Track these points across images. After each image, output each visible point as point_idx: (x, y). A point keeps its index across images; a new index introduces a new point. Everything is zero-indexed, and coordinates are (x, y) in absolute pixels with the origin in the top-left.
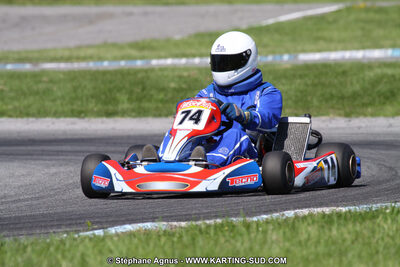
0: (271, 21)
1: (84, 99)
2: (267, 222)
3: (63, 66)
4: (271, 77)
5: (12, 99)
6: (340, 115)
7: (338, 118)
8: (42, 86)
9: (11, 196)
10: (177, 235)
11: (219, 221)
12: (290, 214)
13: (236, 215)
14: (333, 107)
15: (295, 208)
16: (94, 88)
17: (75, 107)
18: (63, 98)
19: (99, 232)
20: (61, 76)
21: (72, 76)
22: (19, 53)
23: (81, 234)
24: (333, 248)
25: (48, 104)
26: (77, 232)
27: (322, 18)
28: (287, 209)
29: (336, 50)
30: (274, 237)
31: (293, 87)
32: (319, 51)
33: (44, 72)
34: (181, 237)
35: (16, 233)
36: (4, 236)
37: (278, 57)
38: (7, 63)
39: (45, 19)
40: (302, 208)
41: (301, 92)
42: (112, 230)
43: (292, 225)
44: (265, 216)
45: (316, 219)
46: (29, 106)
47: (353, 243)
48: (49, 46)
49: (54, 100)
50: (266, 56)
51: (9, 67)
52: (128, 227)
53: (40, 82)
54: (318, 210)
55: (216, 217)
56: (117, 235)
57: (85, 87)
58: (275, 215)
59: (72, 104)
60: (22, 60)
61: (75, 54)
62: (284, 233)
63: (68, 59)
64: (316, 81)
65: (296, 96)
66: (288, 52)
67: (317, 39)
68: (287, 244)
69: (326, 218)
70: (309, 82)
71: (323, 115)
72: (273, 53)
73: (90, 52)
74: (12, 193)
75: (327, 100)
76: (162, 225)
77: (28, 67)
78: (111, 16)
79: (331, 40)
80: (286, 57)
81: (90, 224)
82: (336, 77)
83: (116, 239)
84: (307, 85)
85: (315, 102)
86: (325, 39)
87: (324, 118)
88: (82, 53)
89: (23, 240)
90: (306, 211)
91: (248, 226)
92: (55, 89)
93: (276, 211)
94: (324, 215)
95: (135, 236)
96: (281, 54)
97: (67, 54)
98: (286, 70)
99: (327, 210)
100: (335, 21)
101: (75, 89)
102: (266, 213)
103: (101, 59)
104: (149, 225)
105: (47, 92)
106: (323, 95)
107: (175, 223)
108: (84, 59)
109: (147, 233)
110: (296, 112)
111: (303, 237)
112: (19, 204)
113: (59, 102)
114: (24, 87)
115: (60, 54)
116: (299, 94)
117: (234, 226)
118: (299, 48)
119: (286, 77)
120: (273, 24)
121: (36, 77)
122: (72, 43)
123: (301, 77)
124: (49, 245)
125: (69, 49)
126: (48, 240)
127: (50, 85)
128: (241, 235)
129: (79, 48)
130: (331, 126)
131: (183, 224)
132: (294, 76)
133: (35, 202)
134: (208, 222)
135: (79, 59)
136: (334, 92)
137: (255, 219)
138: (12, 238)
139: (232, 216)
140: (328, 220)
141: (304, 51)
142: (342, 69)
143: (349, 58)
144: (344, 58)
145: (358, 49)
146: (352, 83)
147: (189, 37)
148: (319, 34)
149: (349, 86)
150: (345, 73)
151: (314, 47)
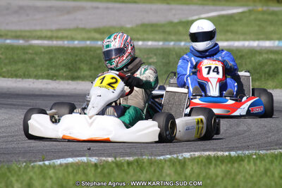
5: (6, 65)
8: (28, 57)
20: (43, 50)
21: (50, 50)
22: (16, 31)
27: (231, 17)
29: (239, 40)
32: (227, 40)
33: (31, 47)
38: (7, 39)
48: (38, 28)
51: (8, 41)
53: (27, 53)
59: (48, 70)
60: (17, 37)
61: (55, 34)
62: (176, 170)
67: (227, 31)
73: (66, 33)
77: (21, 42)
79: (236, 33)
86: (232, 32)
88: (60, 34)
92: (37, 58)
97: (49, 34)
100: (240, 19)
103: (73, 39)
105: (32, 60)
107: (104, 158)
114: (15, 57)
120: (196, 19)
121: (25, 49)
122: (55, 27)
125: (52, 31)
127: (35, 56)
135: (57, 38)
142: (240, 54)
143: (248, 47)
144: (244, 46)
145: (254, 40)
146: (246, 64)
147: (137, 26)
148: (229, 28)
149: (244, 65)
150: (242, 57)
151: (223, 37)
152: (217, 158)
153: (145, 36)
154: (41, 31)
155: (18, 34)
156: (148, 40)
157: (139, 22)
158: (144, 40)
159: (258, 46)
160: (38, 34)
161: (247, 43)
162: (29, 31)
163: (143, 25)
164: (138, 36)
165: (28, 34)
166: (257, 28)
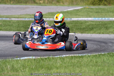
1: (20, 27)
3: (16, 19)
5: (3, 27)
8: (11, 24)
10: (36, 60)
14: (78, 31)
16: (23, 25)
17: (18, 29)
19: (18, 59)
20: (16, 21)
21: (18, 22)
22: (6, 16)
24: (72, 64)
25: (12, 28)
30: (59, 61)
32: (77, 18)
33: (12, 20)
37: (67, 19)
38: (3, 18)
42: (22, 58)
43: (63, 58)
46: (7, 28)
47: (77, 63)
51: (4, 19)
54: (71, 55)
56: (23, 59)
57: (21, 24)
60: (7, 17)
62: (61, 60)
63: (18, 18)
64: (75, 25)
66: (69, 18)
67: (77, 15)
70: (73, 25)
73: (23, 16)
76: (34, 57)
77: (8, 19)
79: (80, 15)
81: (17, 57)
82: (80, 24)
85: (74, 30)
86: (78, 15)
90: (68, 55)
92: (14, 24)
97: (18, 16)
99: (73, 55)
100: (81, 11)
101: (18, 25)
103: (26, 18)
104: (31, 57)
106: (76, 28)
108: (22, 18)
113: (14, 28)
114: (6, 24)
118: (72, 17)
119: (68, 24)
121: (10, 21)
122: (19, 14)
123: (71, 24)
127: (13, 24)
128: (51, 61)
129: (21, 15)
131: (39, 57)
135: (20, 18)
136: (79, 27)
137: (56, 57)
141: (73, 18)
142: (81, 22)
144: (82, 20)
145: (86, 18)
147: (47, 13)
148: (77, 14)
149: (82, 26)
150: (82, 23)
151: (75, 17)
152: (75, 56)
153: (50, 17)
154: (15, 15)
155: (7, 16)
156: (51, 18)
157: (47, 12)
158: (49, 18)
159: (87, 20)
160: (14, 16)
161: (83, 19)
162: (11, 16)
163: (49, 13)
164: (47, 17)
166: (87, 14)
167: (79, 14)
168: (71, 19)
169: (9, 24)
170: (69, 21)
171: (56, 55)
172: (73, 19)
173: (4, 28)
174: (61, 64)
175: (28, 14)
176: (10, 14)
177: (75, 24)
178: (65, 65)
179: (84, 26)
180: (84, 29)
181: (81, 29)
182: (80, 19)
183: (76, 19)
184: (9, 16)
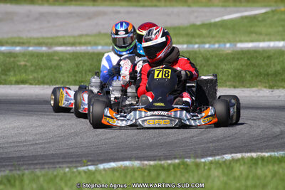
0: (218, 20)
1: (84, 72)
2: (211, 163)
3: (69, 49)
4: (217, 59)
5: (32, 72)
6: (266, 87)
7: (265, 89)
8: (54, 63)
9: (30, 141)
10: (147, 171)
11: (177, 161)
12: (228, 157)
13: (189, 157)
14: (260, 81)
15: (231, 153)
16: (91, 65)
17: (77, 78)
18: (69, 71)
19: (92, 168)
20: (68, 56)
21: (76, 56)
22: (38, 39)
23: (79, 169)
24: (258, 182)
25: (58, 75)
26: (76, 167)
27: (254, 17)
28: (226, 154)
29: (264, 41)
30: (216, 174)
31: (233, 66)
32: (252, 41)
33: (56, 53)
34: (149, 172)
35: (32, 167)
36: (24, 169)
37: (222, 45)
38: (29, 46)
39: (57, 15)
40: (236, 153)
41: (238, 70)
42: (101, 166)
43: (229, 165)
44: (210, 159)
45: (246, 161)
46: (45, 77)
47: (272, 178)
48: (60, 34)
49: (62, 73)
50: (214, 44)
51: (31, 49)
52: (113, 165)
53: (52, 60)
54: (248, 155)
55: (175, 158)
56: (104, 169)
57: (85, 63)
58: (217, 158)
59: (75, 76)
60: (40, 44)
61: (78, 40)
62: (223, 171)
63: (73, 44)
64: (249, 63)
65: (235, 73)
66: (229, 41)
67: (251, 33)
68: (225, 179)
69: (254, 161)
70: (244, 63)
71: (253, 87)
72: (218, 42)
73: (88, 39)
74: (31, 139)
75: (257, 76)
76: (137, 163)
77: (44, 49)
78: (104, 13)
79: (260, 34)
80: (228, 45)
81: (85, 161)
82: (263, 60)
83: (103, 172)
84: (242, 65)
85: (248, 78)
86: (256, 33)
87: (254, 89)
88: (83, 40)
89: (38, 172)
90: (239, 156)
91: (197, 165)
92: (63, 65)
93: (218, 155)
94: (252, 158)
95: (117, 171)
96: (225, 43)
97: (72, 40)
98: (228, 54)
99: (254, 155)
100: (264, 20)
101: (77, 65)
102: (211, 156)
103: (96, 44)
104: (127, 163)
105: (57, 67)
106: (253, 73)
107: (146, 162)
108: (85, 44)
109: (126, 169)
110: (234, 84)
111: (237, 173)
112: (36, 147)
113: (65, 74)
114: (41, 63)
115: (67, 40)
116: (236, 71)
117: (188, 165)
118: (237, 39)
119: (227, 60)
120: (219, 22)
121: (50, 56)
122: (76, 33)
123: (238, 59)
124: (56, 176)
125: (74, 37)
126: (55, 173)
127: (60, 62)
128: (193, 171)
129: (81, 36)
130: (259, 95)
131: (152, 163)
132: (233, 59)
133: (47, 146)
134: (169, 162)
135: (80, 44)
136: (262, 71)
137: (203, 160)
138: (30, 171)
139: (186, 158)
140: (254, 162)
141: (241, 41)
142: (267, 54)
143: (273, 47)
144: (269, 47)
145: (279, 40)
146: (274, 65)
148: (252, 29)
149: (272, 66)
150: (269, 57)
151: (248, 39)
152: (263, 159)
154: (64, 37)
155: (41, 41)
159: (283, 46)
160: (61, 40)
161: (272, 44)
162: (52, 38)
165: (50, 41)
166: (281, 29)
167: (257, 29)
168: (235, 46)
169: (49, 64)
170: (230, 51)
171: (203, 157)
172: (240, 45)
173: (35, 75)
174: (226, 184)
175: (103, 31)
176: (49, 35)
177: (248, 59)
178: (238, 185)
179: (278, 67)
180: (276, 74)
181: (268, 75)
182: (262, 45)
183: (249, 45)
184: (46, 41)
